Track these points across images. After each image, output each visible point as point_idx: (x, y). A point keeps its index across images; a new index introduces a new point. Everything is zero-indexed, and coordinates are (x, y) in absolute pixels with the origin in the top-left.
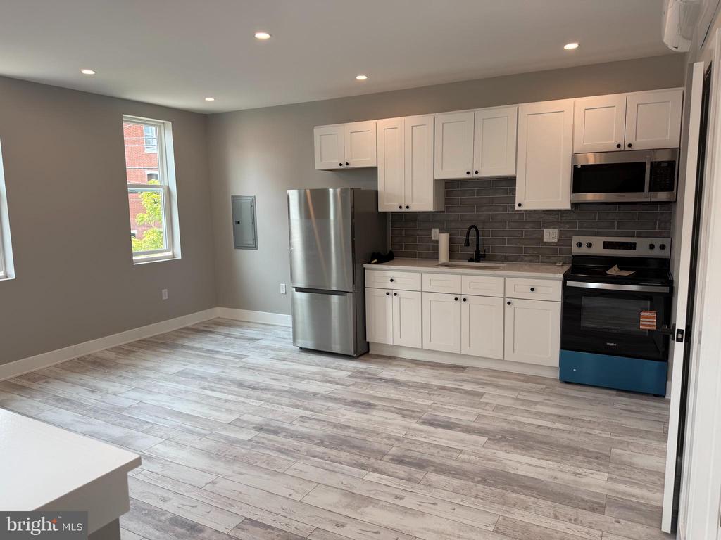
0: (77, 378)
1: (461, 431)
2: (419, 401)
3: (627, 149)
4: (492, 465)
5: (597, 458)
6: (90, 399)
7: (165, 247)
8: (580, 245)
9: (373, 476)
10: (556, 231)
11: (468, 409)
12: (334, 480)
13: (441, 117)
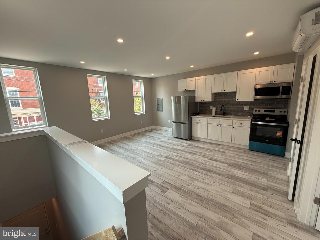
0: (123, 141)
1: (220, 162)
2: (207, 153)
3: (274, 82)
4: (230, 173)
5: (263, 174)
6: (126, 147)
7: (142, 111)
8: (256, 111)
9: (196, 173)
10: (248, 107)
11: (222, 156)
12: (186, 173)
13: (214, 76)
